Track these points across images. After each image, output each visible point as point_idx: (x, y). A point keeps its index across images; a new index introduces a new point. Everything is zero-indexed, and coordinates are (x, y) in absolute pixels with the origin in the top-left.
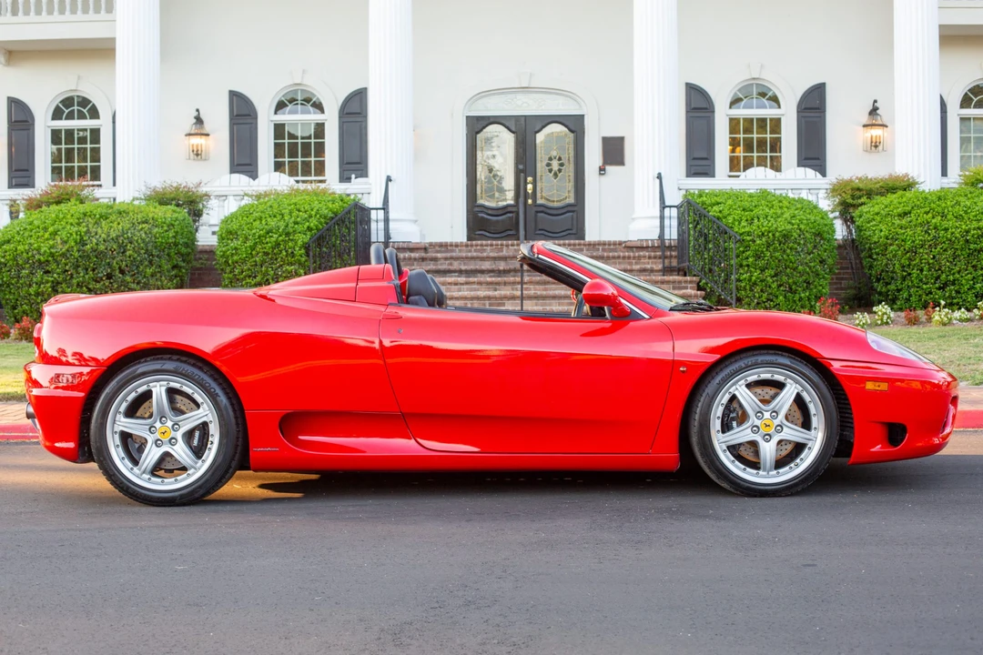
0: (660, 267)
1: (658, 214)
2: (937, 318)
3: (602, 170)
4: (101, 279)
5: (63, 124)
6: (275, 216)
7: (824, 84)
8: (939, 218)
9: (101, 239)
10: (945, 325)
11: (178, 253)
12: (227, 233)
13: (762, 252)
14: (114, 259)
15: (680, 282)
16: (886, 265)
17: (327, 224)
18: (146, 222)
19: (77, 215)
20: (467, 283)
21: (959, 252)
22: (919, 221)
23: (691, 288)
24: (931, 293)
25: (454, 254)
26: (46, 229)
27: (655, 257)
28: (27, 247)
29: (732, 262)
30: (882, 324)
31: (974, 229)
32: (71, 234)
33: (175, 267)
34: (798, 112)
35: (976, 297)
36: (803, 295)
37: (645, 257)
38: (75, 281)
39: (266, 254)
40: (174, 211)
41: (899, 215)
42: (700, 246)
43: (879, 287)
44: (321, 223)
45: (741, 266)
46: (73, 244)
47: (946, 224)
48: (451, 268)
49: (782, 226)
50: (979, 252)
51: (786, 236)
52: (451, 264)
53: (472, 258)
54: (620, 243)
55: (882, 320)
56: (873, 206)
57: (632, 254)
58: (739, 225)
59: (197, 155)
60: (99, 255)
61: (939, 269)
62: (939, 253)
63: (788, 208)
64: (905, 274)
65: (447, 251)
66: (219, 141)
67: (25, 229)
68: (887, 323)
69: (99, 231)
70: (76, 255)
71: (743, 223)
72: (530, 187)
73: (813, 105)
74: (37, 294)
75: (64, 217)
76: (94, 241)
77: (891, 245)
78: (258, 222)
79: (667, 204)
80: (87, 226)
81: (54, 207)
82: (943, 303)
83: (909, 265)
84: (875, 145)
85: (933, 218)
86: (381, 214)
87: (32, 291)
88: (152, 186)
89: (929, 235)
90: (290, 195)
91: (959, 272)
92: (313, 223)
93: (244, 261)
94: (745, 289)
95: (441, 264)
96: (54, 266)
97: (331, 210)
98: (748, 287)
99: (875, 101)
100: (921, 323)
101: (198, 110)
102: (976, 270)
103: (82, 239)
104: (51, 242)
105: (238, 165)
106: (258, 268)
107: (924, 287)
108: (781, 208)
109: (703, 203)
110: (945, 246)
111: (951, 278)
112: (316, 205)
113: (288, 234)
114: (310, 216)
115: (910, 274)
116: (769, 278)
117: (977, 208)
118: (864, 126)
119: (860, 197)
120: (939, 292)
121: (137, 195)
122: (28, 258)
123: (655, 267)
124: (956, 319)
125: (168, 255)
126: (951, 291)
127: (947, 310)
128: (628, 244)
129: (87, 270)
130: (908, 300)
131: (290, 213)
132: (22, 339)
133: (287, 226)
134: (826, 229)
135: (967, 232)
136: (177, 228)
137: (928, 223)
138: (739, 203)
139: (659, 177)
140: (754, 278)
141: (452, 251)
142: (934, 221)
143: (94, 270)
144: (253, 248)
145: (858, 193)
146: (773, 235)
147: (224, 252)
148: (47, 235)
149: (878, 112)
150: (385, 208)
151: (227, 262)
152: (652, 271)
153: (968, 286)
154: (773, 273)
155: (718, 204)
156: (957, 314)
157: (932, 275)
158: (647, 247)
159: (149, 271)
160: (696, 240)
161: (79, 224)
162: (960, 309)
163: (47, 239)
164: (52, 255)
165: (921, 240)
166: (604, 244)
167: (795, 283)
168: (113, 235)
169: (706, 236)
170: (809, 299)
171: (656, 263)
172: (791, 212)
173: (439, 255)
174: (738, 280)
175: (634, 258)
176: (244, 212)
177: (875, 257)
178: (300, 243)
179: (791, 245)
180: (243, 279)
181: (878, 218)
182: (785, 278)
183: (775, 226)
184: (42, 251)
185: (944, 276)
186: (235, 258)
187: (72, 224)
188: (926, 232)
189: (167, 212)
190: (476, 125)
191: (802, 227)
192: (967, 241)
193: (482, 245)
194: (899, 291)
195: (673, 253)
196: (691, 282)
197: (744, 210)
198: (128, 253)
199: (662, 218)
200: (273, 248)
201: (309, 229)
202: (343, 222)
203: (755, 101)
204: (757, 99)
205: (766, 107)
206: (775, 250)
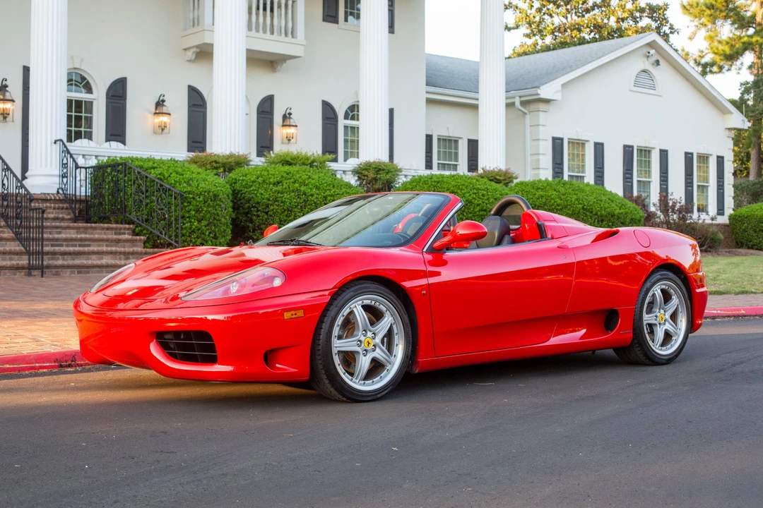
7: (126, 78)
8: (304, 187)
15: (120, 228)
22: (291, 189)
23: (128, 234)
27: (63, 208)
34: (107, 98)
37: (50, 207)
45: (184, 217)
49: (211, 187)
51: (215, 196)
58: (180, 185)
71: (184, 185)
73: (117, 93)
77: (271, 205)
84: (162, 128)
94: (184, 235)
98: (187, 234)
99: (161, 95)
109: (141, 166)
116: (203, 227)
118: (153, 114)
123: (66, 217)
137: (298, 190)
140: (194, 227)
145: (214, 164)
146: (208, 194)
149: (164, 103)
154: (206, 223)
155: (155, 168)
158: (51, 199)
165: (295, 202)
171: (58, 213)
181: (256, 185)
183: (206, 187)
196: (129, 229)
203: (74, 87)
204: (76, 85)
205: (81, 92)
206: (209, 206)
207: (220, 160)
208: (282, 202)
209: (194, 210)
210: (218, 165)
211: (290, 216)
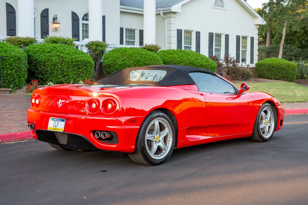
13: (12, 63)
22: (56, 55)
36: (22, 79)
45: (4, 68)
49: (17, 54)
51: (19, 58)
62: (64, 66)
77: (47, 62)
83: (53, 69)
89: (60, 59)
98: (6, 76)
102: (74, 71)
110: (66, 63)
111: (67, 74)
115: (53, 72)
116: (13, 73)
120: (63, 78)
135: (72, 59)
137: (59, 55)
146: (15, 57)
153: (72, 76)
154: (15, 71)
157: (61, 73)
165: (58, 61)
174: (3, 73)
182: (18, 73)
183: (14, 54)
185: (65, 73)
192: (72, 62)
194: (48, 78)
206: (16, 63)
207: (22, 40)
208: (51, 61)
209: (9, 65)
210: (21, 43)
211: (55, 67)
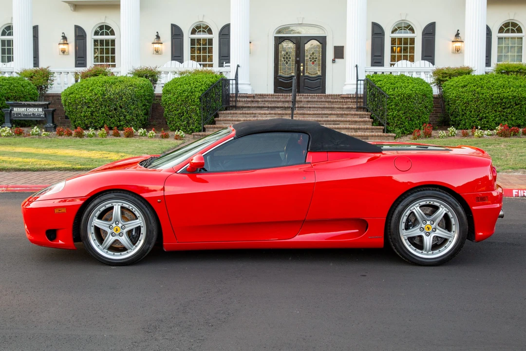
0: (356, 106)
1: (356, 83)
2: (476, 134)
3: (334, 61)
4: (112, 110)
5: (99, 37)
6: (187, 84)
7: (435, 22)
8: (480, 88)
9: (112, 93)
10: (480, 137)
11: (146, 99)
12: (167, 91)
13: (399, 103)
14: (117, 102)
15: (363, 115)
16: (455, 109)
17: (209, 88)
18: (132, 86)
19: (102, 82)
20: (270, 114)
21: (488, 104)
22: (471, 90)
23: (368, 118)
24: (475, 122)
25: (266, 99)
26: (88, 88)
27: (354, 102)
28: (80, 96)
29: (385, 107)
30: (451, 136)
31: (496, 94)
32: (99, 91)
33: (144, 105)
34: (422, 35)
35: (496, 124)
36: (416, 122)
37: (349, 102)
38: (100, 111)
39: (183, 101)
40: (144, 81)
41: (462, 87)
42: (371, 99)
43: (452, 118)
44: (206, 88)
45: (389, 109)
46: (100, 95)
47: (483, 91)
48: (264, 105)
49: (408, 91)
50: (498, 104)
51: (409, 96)
52: (264, 104)
53: (274, 101)
54: (339, 95)
55: (451, 134)
56: (451, 82)
57: (343, 101)
58: (389, 90)
59: (157, 52)
60: (111, 100)
61: (479, 112)
62: (479, 104)
63: (411, 83)
64: (463, 113)
65: (263, 98)
66: (166, 46)
67: (80, 88)
68: (454, 136)
69: (111, 90)
70: (101, 100)
71: (391, 90)
72: (302, 68)
73: (430, 32)
74: (85, 116)
75: (96, 83)
76: (109, 94)
77: (458, 100)
78: (180, 87)
79: (359, 79)
80: (106, 87)
81: (92, 78)
82: (479, 127)
83: (465, 109)
84: (458, 50)
85: (477, 88)
86: (234, 82)
87: (82, 115)
88: (136, 68)
89: (475, 96)
90: (194, 73)
91: (488, 113)
92: (203, 87)
93: (173, 104)
94: (390, 119)
95: (260, 104)
96: (92, 104)
97: (211, 82)
98: (392, 119)
99: (458, 30)
100: (469, 136)
101: (157, 32)
102: (496, 112)
103: (103, 93)
104: (90, 94)
105: (175, 57)
106: (179, 107)
107: (472, 119)
108: (408, 83)
109: (374, 80)
110: (482, 101)
111: (484, 115)
112: (205, 79)
113: (192, 92)
114: (202, 85)
115: (466, 113)
116: (401, 115)
117: (498, 84)
118: (453, 42)
119: (446, 77)
120: (479, 122)
121: (129, 72)
122: (81, 101)
124: (485, 134)
125: (141, 100)
126: (484, 121)
127: (481, 130)
128: (342, 96)
129: (106, 106)
130: (464, 125)
131: (193, 83)
132: (77, 137)
133: (192, 89)
134: (428, 93)
135: (493, 95)
136: (145, 89)
137: (475, 90)
138: (389, 81)
139: (357, 66)
140: (394, 114)
141: (265, 98)
142: (477, 90)
143: (109, 106)
144: (177, 98)
145: (445, 75)
146: (404, 96)
147: (165, 99)
148: (89, 91)
149: (459, 35)
150: (236, 78)
151: (166, 103)
152: (352, 108)
153: (492, 119)
154: (403, 112)
155: (380, 81)
156: (486, 132)
157: (476, 114)
158: (350, 97)
159: (132, 107)
160: (370, 96)
161: (102, 86)
162: (488, 130)
163: (89, 93)
164: (91, 100)
165: (471, 98)
166: (332, 95)
167: (413, 117)
168: (117, 91)
169: (374, 95)
170: (419, 124)
171: (354, 105)
172: (413, 85)
173: (259, 100)
174: (388, 115)
175: (345, 102)
176: (174, 81)
177: (450, 105)
178: (197, 96)
179: (411, 100)
180: (173, 111)
181: (452, 88)
182: (408, 115)
183: (404, 91)
184: (87, 98)
185: (481, 114)
186: (170, 102)
187: (99, 86)
188: (473, 95)
189: (141, 81)
190: (279, 41)
191: (417, 92)
192: (492, 99)
193: (278, 95)
194: (461, 120)
195: (362, 100)
196: (368, 115)
197: (391, 84)
198: (123, 100)
199: (357, 84)
200: (186, 98)
201: (201, 90)
202: (217, 86)
203: (403, 30)
204: (404, 29)
205: (408, 33)
206: (404, 102)
208: (463, 98)
209: (395, 105)
211: (468, 107)
